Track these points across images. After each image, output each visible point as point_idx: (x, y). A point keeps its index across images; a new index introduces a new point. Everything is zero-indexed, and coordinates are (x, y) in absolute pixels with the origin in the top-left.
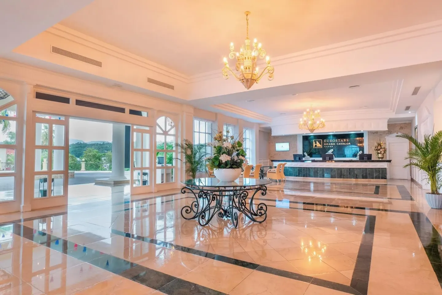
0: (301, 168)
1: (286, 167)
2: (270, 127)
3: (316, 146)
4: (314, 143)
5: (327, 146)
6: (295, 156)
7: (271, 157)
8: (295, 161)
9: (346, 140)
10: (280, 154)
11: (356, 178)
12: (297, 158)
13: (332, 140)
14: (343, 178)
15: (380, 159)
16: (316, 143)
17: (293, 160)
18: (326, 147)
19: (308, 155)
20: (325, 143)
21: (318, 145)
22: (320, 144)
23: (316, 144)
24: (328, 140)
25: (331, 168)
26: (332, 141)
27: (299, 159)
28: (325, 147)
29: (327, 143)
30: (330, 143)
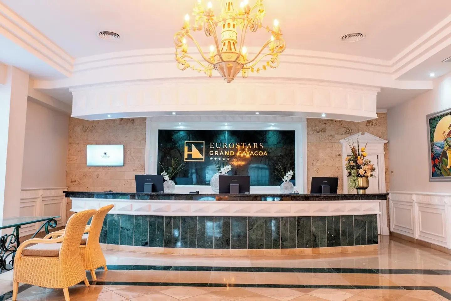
0: (160, 220)
1: (112, 215)
2: (68, 89)
3: (190, 156)
4: (186, 148)
5: (217, 156)
6: (141, 180)
7: (72, 182)
8: (139, 194)
9: (259, 146)
10: (98, 176)
11: (316, 245)
12: (148, 188)
13: (228, 144)
14: (283, 247)
15: (361, 192)
16: (190, 149)
17: (135, 191)
18: (213, 159)
19: (172, 178)
20: (212, 149)
21: (196, 154)
22: (201, 151)
23: (191, 151)
24: (219, 144)
25: (249, 218)
26: (228, 146)
27: (154, 189)
28: (211, 159)
29: (217, 149)
30: (224, 150)
